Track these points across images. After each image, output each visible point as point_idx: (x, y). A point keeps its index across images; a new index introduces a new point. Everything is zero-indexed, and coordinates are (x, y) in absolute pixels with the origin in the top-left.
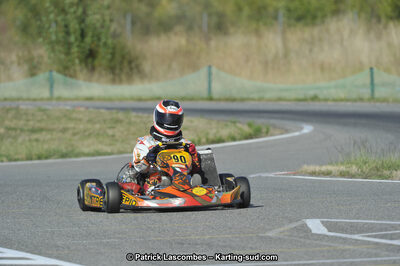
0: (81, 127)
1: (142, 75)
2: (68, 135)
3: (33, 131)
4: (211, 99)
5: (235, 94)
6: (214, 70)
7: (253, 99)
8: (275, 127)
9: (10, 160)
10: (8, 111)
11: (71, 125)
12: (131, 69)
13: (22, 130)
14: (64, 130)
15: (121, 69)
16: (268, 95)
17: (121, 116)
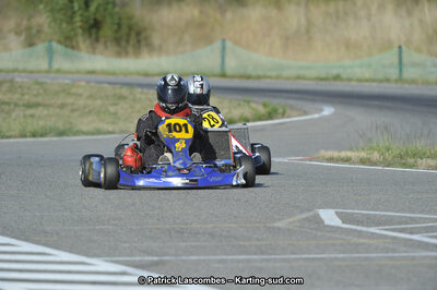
0: (81, 102)
1: (151, 47)
2: (66, 112)
4: (224, 75)
5: (250, 71)
6: (229, 44)
7: (270, 77)
8: (292, 108)
9: (2, 137)
11: (70, 100)
12: (139, 42)
13: (16, 105)
14: (62, 106)
15: (128, 41)
16: (286, 73)
17: (125, 91)
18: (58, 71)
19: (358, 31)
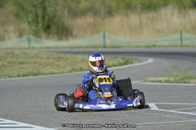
0: (43, 61)
1: (73, 36)
2: (37, 65)
3: (21, 63)
4: (105, 47)
5: (116, 44)
6: (107, 33)
7: (125, 47)
8: (135, 60)
9: (10, 77)
10: (8, 54)
11: (38, 60)
12: (67, 33)
13: (15, 63)
14: (35, 63)
15: (62, 34)
16: (132, 45)
17: (62, 55)
18: (33, 48)
19: (162, 25)
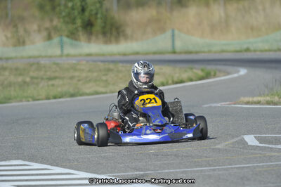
0: (84, 75)
1: (126, 37)
2: (74, 81)
3: (50, 79)
4: (174, 52)
5: (191, 48)
6: (176, 32)
7: (204, 52)
8: (220, 71)
9: (35, 100)
10: (31, 65)
11: (77, 74)
12: (118, 33)
13: (42, 79)
14: (72, 78)
15: (111, 34)
16: (214, 49)
17: (111, 66)
18: (68, 55)
